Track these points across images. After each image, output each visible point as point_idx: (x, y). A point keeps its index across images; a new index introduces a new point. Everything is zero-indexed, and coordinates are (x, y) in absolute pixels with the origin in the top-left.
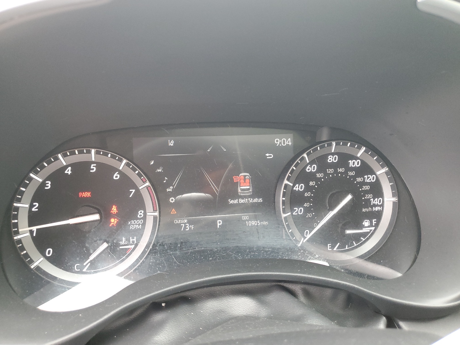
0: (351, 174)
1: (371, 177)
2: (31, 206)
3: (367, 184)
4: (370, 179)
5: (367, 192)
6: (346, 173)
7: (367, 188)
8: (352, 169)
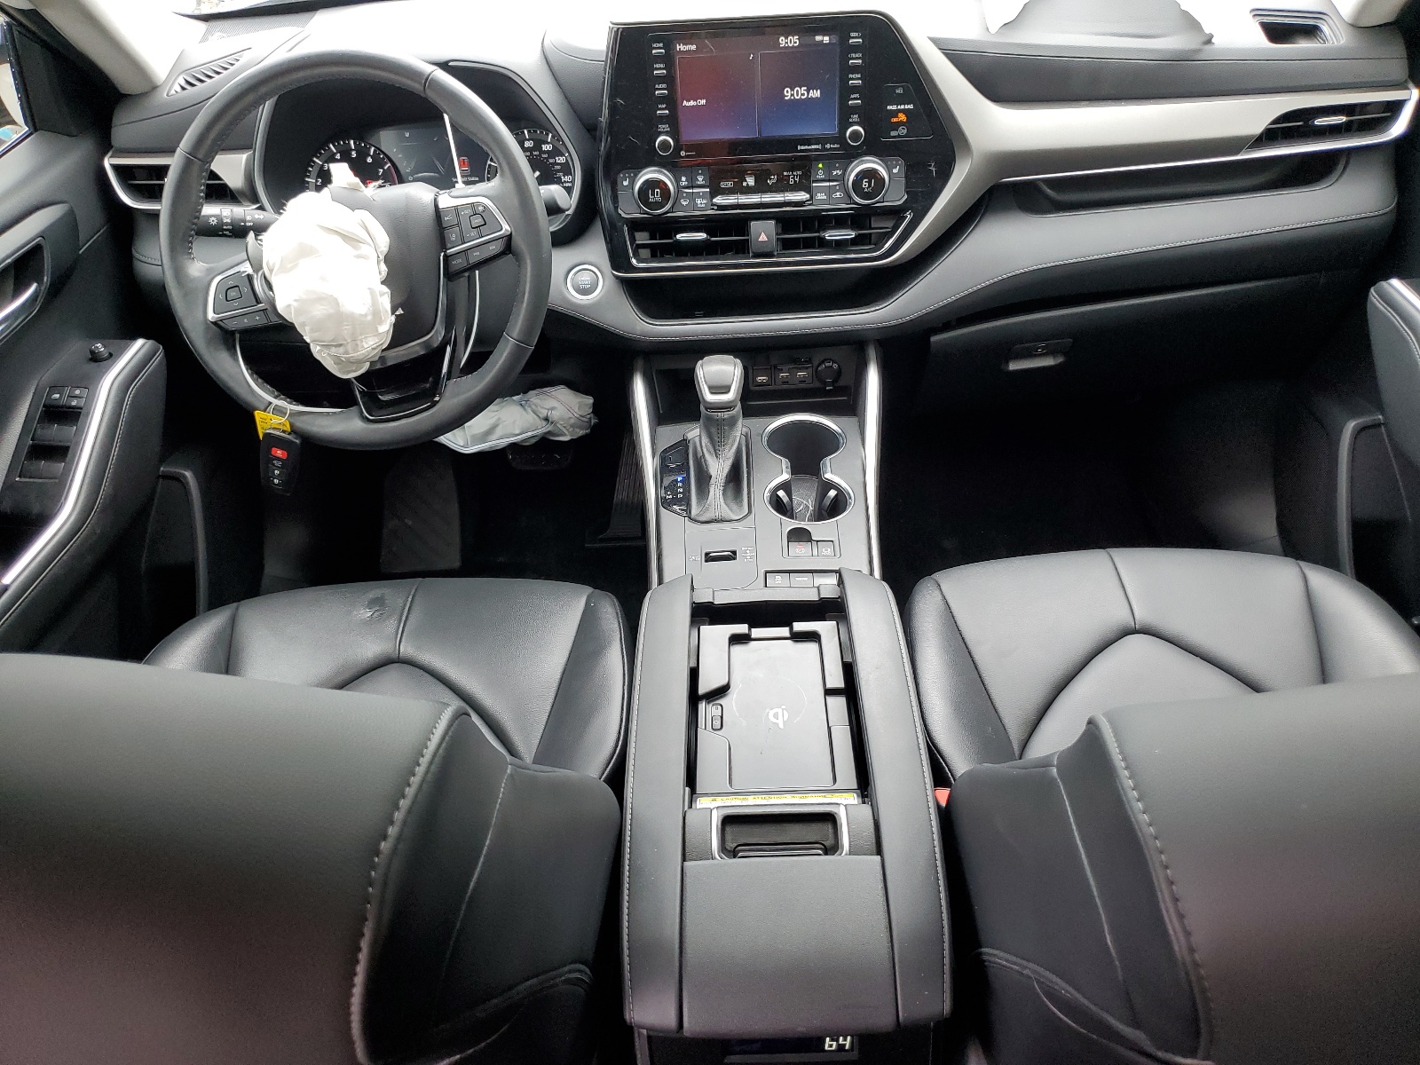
0: (544, 156)
1: (561, 158)
2: (317, 181)
3: (558, 164)
4: (561, 160)
5: (558, 171)
6: (540, 155)
7: (559, 167)
8: (545, 152)
